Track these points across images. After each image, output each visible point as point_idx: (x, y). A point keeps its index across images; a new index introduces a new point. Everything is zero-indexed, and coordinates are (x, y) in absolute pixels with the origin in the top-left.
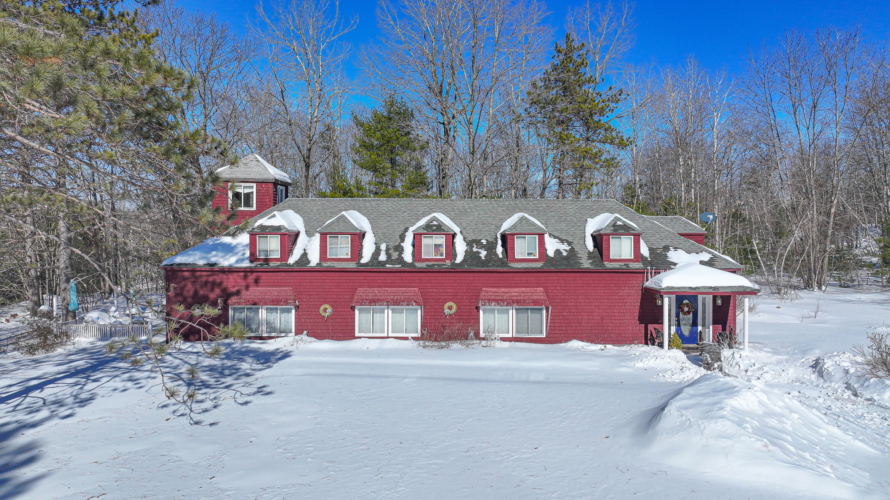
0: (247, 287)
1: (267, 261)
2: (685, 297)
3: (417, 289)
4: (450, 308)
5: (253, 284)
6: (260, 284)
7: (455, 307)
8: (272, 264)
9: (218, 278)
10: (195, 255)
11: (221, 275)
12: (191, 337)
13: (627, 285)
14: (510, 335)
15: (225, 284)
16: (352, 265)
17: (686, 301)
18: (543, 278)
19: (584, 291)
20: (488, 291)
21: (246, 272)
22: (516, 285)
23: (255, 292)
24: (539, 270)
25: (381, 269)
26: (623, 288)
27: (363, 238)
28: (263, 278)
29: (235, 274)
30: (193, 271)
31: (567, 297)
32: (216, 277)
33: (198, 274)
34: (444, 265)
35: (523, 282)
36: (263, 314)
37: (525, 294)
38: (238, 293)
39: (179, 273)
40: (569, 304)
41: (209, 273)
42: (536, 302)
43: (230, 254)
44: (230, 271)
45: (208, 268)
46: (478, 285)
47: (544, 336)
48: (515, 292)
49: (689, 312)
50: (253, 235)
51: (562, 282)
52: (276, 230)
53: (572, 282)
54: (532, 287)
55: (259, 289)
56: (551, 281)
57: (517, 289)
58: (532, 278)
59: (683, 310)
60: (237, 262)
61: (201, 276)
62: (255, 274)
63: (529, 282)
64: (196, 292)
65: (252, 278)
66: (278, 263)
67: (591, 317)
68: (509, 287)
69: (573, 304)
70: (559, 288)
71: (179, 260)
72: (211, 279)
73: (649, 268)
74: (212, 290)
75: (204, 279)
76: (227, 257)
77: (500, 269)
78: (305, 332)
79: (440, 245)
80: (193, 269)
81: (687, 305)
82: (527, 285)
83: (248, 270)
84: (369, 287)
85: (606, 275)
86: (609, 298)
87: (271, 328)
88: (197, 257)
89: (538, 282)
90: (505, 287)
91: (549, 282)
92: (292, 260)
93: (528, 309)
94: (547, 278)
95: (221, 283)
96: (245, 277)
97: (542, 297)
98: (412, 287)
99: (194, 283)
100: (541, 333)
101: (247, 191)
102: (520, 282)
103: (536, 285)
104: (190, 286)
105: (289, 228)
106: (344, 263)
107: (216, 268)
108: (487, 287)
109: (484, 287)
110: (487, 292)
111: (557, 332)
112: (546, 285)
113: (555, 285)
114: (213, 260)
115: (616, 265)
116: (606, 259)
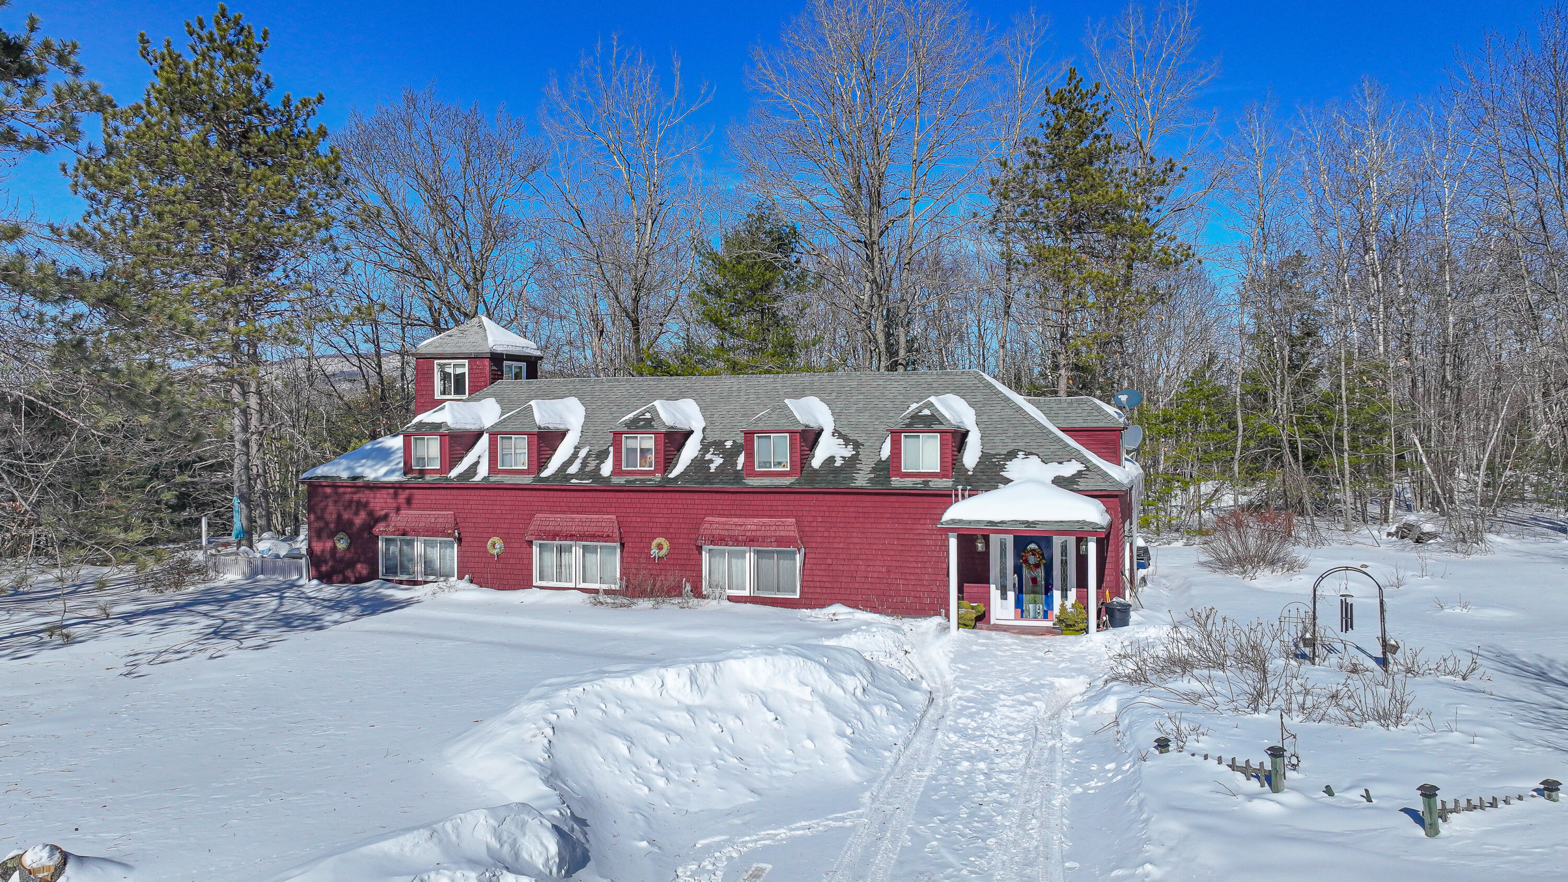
0: (398, 509)
1: (422, 473)
2: (1031, 540)
3: (613, 517)
4: (660, 547)
5: (405, 506)
6: (413, 506)
7: (666, 545)
8: (428, 478)
9: (362, 496)
10: (339, 464)
11: (367, 492)
12: (335, 578)
13: (928, 516)
14: (746, 593)
15: (371, 505)
16: (527, 480)
17: (1033, 546)
18: (796, 503)
19: (859, 525)
20: (714, 523)
21: (397, 488)
22: (755, 513)
23: (407, 517)
24: (786, 490)
25: (566, 485)
26: (922, 521)
27: (563, 439)
28: (416, 497)
29: (384, 491)
30: (335, 486)
31: (833, 535)
32: (361, 495)
33: (341, 490)
34: (650, 480)
35: (766, 508)
36: (419, 547)
37: (767, 528)
38: (385, 517)
39: (320, 489)
40: (836, 545)
41: (354, 490)
42: (782, 541)
43: (383, 463)
44: (375, 486)
45: (350, 483)
46: (699, 511)
47: (798, 597)
48: (752, 524)
49: (1037, 566)
50: (407, 437)
51: (825, 509)
52: (435, 428)
53: (840, 509)
54: (780, 517)
55: (413, 512)
56: (808, 508)
57: (756, 520)
58: (779, 503)
59: (1026, 561)
60: (386, 474)
61: (344, 493)
62: (407, 492)
63: (774, 508)
64: (339, 516)
65: (403, 495)
66: (437, 476)
67: (871, 569)
68: (746, 516)
69: (841, 545)
70: (820, 519)
71: (320, 471)
72: (356, 497)
73: (960, 487)
74: (357, 513)
75: (347, 497)
76: (377, 467)
77: (728, 487)
78: (467, 576)
79: (649, 450)
80: (334, 484)
81: (1033, 552)
82: (772, 513)
83: (397, 485)
84: (551, 512)
85: (894, 498)
86: (900, 537)
87: (429, 569)
88: (342, 467)
89: (787, 508)
90: (740, 516)
91: (804, 508)
92: (454, 473)
93: (773, 552)
94: (801, 503)
95: (366, 505)
96: (396, 495)
97: (792, 534)
98: (608, 513)
99: (336, 502)
100: (794, 591)
101: (459, 371)
102: (761, 508)
103: (784, 513)
104: (331, 508)
105: (452, 426)
106: (518, 476)
107: (359, 482)
108: (712, 515)
109: (708, 515)
110: (711, 523)
111: (819, 590)
112: (800, 513)
113: (814, 513)
114: (359, 470)
115: (908, 482)
116: (895, 473)
